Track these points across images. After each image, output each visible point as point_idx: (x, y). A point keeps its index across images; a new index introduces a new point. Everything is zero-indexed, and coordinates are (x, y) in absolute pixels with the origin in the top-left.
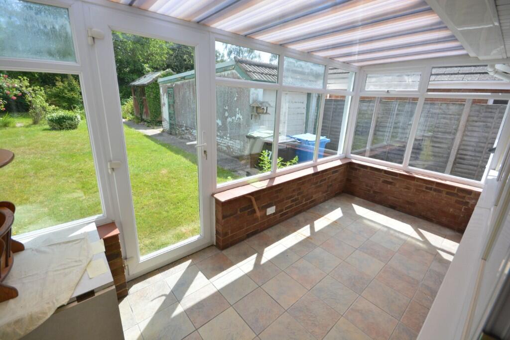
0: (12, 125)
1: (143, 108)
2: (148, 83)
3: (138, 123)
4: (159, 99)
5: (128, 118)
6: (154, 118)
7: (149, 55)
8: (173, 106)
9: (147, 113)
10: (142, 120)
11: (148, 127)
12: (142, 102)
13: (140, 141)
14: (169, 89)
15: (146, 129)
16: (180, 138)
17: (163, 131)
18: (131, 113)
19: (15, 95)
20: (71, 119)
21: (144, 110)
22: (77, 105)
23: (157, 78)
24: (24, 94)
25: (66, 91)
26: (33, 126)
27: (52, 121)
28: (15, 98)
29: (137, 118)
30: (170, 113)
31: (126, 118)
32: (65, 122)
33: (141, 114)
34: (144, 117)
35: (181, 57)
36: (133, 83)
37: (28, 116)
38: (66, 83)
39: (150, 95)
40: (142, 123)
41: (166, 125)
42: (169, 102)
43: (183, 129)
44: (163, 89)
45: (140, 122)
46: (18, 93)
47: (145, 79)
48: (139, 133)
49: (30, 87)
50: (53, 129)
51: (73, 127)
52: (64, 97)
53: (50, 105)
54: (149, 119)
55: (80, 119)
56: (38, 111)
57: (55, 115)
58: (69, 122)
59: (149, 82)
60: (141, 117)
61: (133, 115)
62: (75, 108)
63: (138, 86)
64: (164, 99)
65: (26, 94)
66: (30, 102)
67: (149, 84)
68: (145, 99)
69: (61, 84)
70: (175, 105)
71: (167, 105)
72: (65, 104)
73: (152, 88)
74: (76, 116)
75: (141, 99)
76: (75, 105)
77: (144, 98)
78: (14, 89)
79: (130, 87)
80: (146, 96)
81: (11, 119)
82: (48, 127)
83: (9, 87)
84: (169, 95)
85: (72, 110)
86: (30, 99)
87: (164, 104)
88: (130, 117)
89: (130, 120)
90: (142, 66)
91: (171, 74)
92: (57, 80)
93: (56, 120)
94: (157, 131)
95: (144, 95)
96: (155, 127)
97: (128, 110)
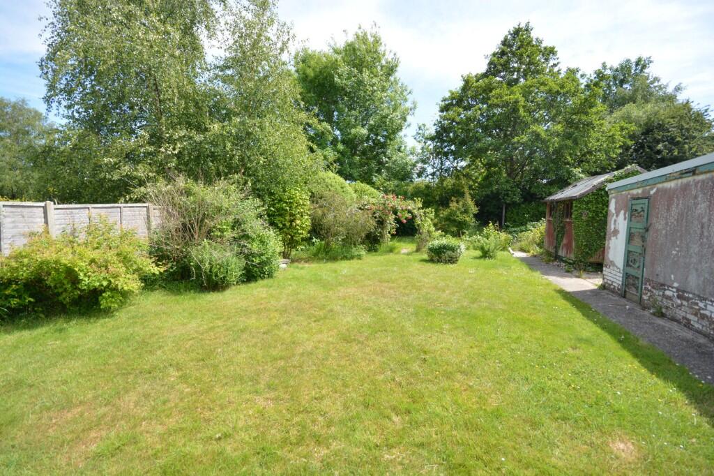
0: (396, 251)
1: (562, 237)
2: (580, 195)
3: (548, 262)
4: (604, 223)
5: (532, 252)
6: (583, 257)
7: (584, 155)
8: (643, 238)
9: (568, 246)
10: (557, 257)
11: (568, 272)
12: (563, 228)
13: (549, 302)
14: (634, 202)
15: (562, 276)
16: (654, 314)
17: (603, 287)
18: (538, 245)
19: (406, 219)
20: (453, 249)
21: (565, 241)
22: (467, 230)
23: (602, 183)
24: (414, 217)
25: (458, 213)
26: (415, 254)
27: (431, 249)
28: (405, 221)
29: (549, 254)
30: (628, 253)
31: (529, 252)
32: (444, 253)
33: (556, 248)
34: (562, 253)
35: (649, 147)
36: (551, 198)
37: (412, 242)
38: (461, 203)
39: (581, 216)
40: (555, 263)
41: (614, 274)
42: (629, 229)
43: (668, 293)
44: (616, 203)
45: (553, 261)
46: (409, 216)
47: (575, 189)
48: (549, 284)
49: (422, 208)
50: (431, 261)
51: (452, 260)
52: (455, 221)
53: (437, 230)
54: (572, 256)
55: (463, 251)
56: (423, 237)
57: (436, 243)
58: (449, 252)
59: (583, 194)
60: (556, 252)
61: (541, 248)
62: (463, 233)
63: (559, 202)
64: (619, 223)
65: (416, 216)
66: (418, 225)
67: (582, 196)
68: (570, 223)
69: (455, 204)
70: (650, 236)
71: (622, 236)
72: (454, 229)
73: (587, 203)
74: (459, 246)
75: (562, 222)
76: (465, 231)
77: (568, 220)
78: (406, 212)
79: (546, 203)
80: (573, 216)
81: (397, 244)
82: (426, 256)
83: (402, 210)
84: (633, 214)
85: (460, 236)
86: (419, 222)
87: (616, 232)
88: (536, 250)
89: (535, 256)
90: (569, 172)
91: (634, 173)
92: (452, 201)
93: (436, 249)
94: (588, 283)
95: (569, 214)
96: (584, 275)
97: (533, 239)
